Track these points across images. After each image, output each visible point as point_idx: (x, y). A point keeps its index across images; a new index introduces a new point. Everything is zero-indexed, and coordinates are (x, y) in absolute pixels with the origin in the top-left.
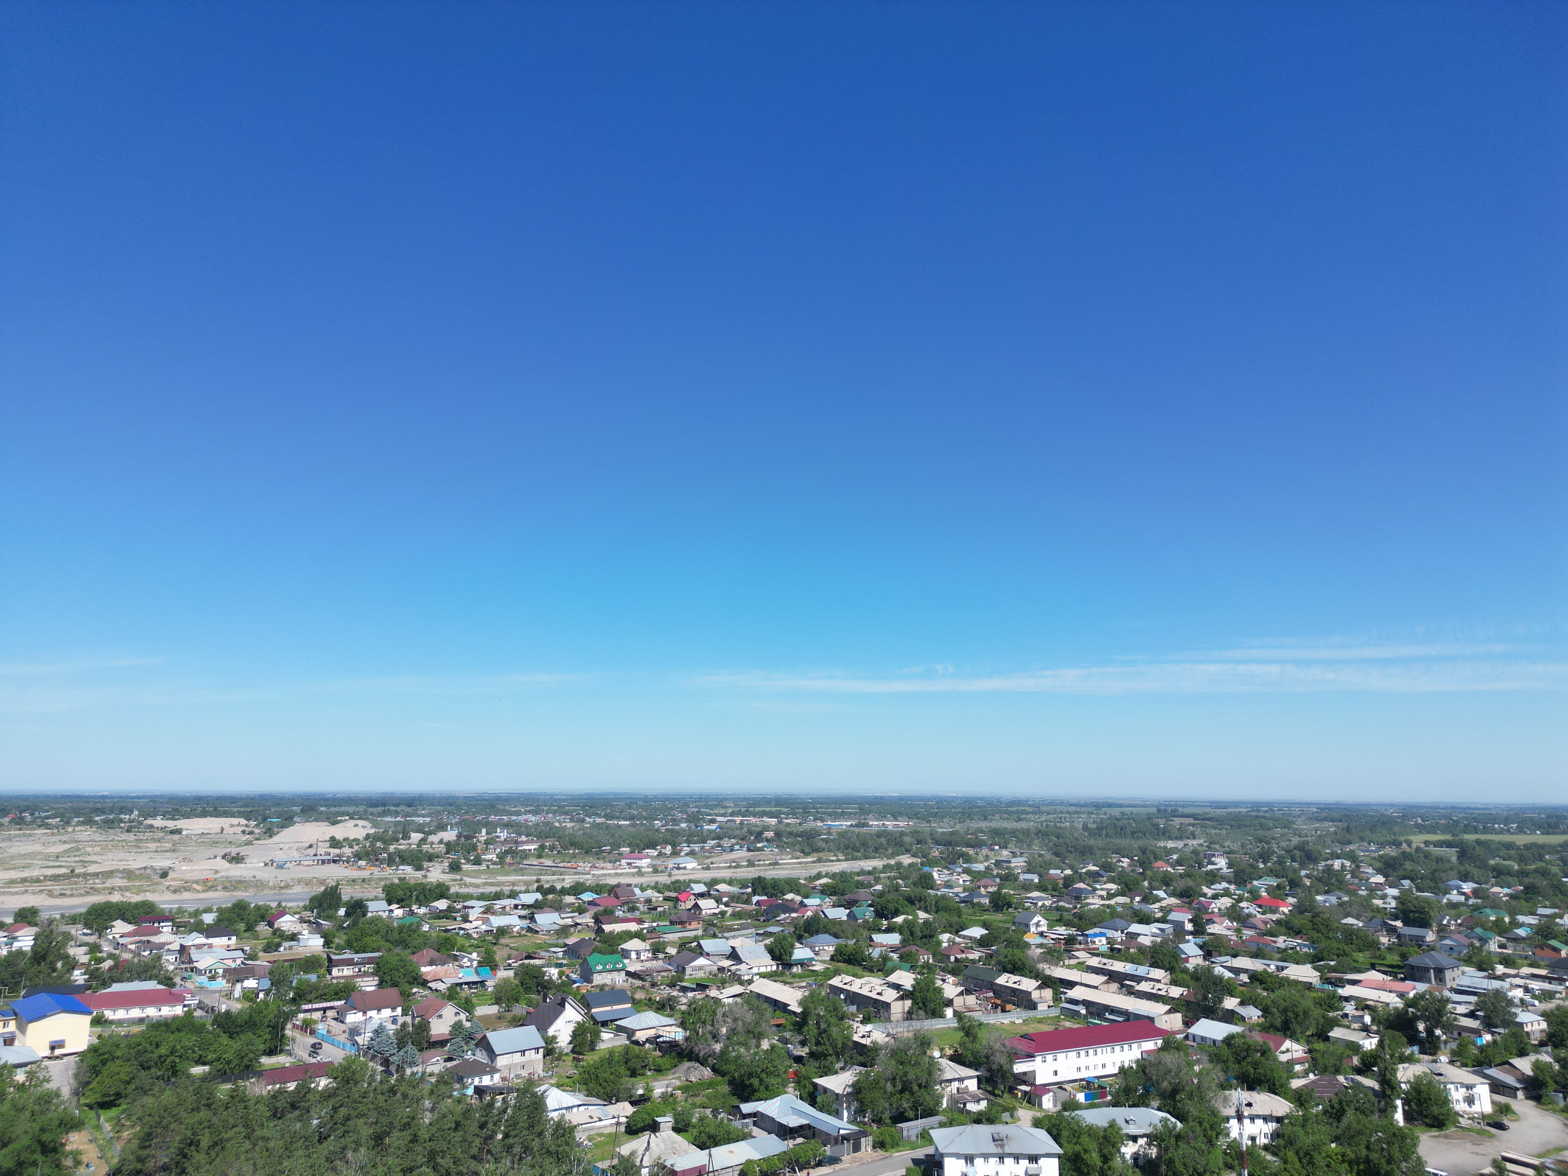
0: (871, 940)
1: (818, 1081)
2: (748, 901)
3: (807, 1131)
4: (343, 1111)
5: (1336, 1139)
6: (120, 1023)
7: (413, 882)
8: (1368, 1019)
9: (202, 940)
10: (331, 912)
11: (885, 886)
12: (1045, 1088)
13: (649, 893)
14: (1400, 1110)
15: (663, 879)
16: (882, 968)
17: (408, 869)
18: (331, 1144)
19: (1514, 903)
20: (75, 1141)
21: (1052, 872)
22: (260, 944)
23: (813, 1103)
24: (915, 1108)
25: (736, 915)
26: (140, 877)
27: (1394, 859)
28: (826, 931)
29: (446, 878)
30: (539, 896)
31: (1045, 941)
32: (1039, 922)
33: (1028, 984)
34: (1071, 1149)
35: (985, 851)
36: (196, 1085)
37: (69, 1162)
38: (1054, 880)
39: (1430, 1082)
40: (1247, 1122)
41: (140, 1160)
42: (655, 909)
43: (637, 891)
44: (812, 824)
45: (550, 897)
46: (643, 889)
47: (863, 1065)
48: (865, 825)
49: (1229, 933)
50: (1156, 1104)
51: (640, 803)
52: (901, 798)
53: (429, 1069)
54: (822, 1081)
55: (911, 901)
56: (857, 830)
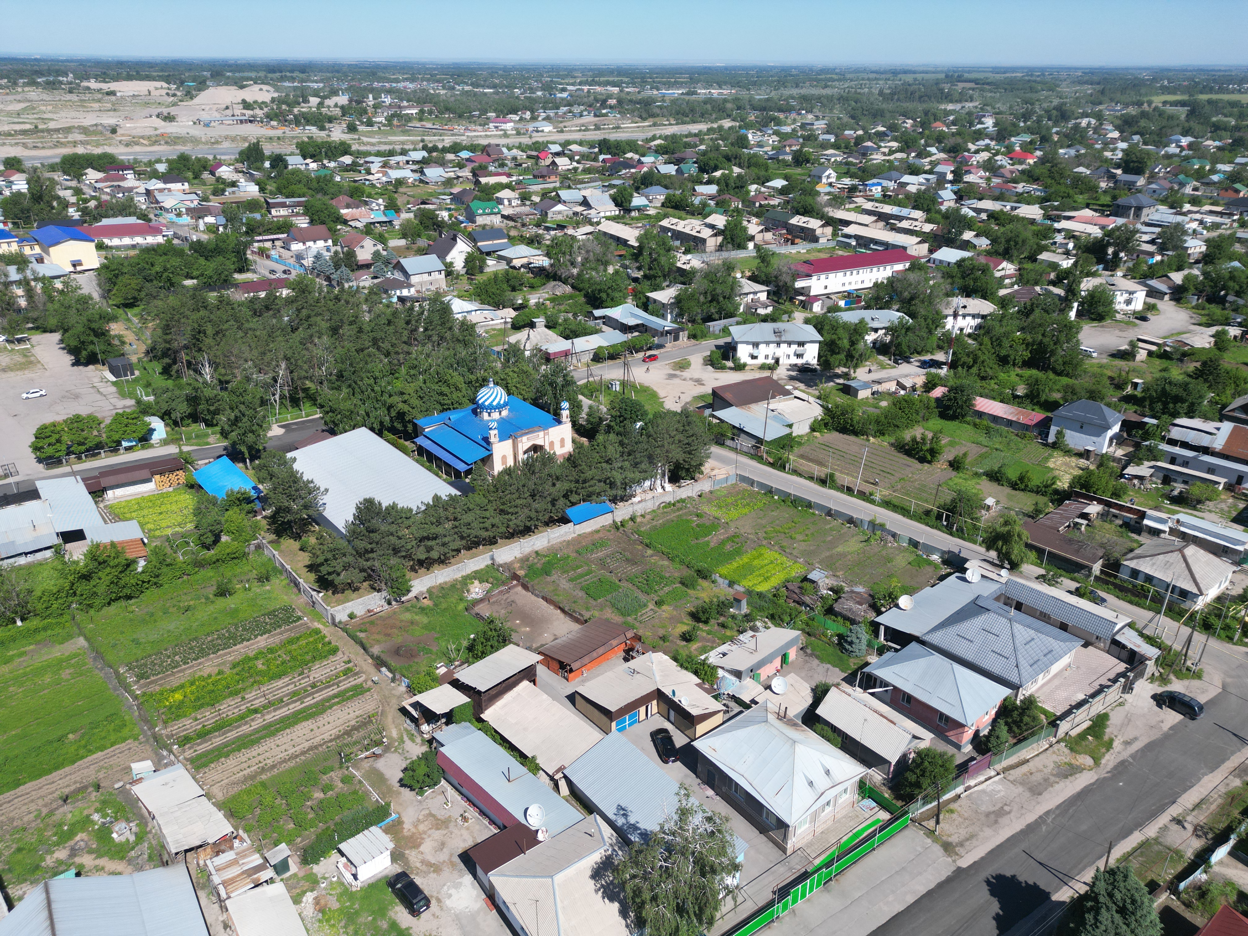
0: (694, 190)
1: (650, 295)
2: (595, 159)
3: (641, 328)
4: (304, 312)
5: (1022, 329)
6: (118, 248)
7: (319, 140)
8: (1071, 246)
9: (161, 185)
10: (259, 164)
11: (708, 146)
12: (816, 298)
13: (515, 152)
14: (1075, 310)
15: (525, 140)
16: (701, 212)
17: (314, 129)
18: (301, 333)
19: (1219, 154)
20: (115, 328)
21: (847, 132)
22: (209, 189)
23: (646, 310)
24: (719, 312)
25: (586, 171)
26: (95, 133)
27: (1133, 117)
28: (659, 183)
29: (347, 137)
30: (425, 154)
31: (832, 190)
32: (830, 175)
33: (814, 224)
34: (828, 337)
35: (793, 115)
36: (191, 293)
37: (116, 342)
38: (847, 140)
39: (1104, 291)
40: (960, 318)
41: (166, 342)
42: (520, 165)
43: (505, 150)
44: (650, 92)
45: (435, 154)
46: (509, 149)
47: (683, 283)
48: (695, 93)
49: (981, 181)
50: (896, 307)
51: (500, 72)
52: (726, 68)
53: (362, 284)
54: (653, 295)
55: (728, 158)
56: (687, 98)
